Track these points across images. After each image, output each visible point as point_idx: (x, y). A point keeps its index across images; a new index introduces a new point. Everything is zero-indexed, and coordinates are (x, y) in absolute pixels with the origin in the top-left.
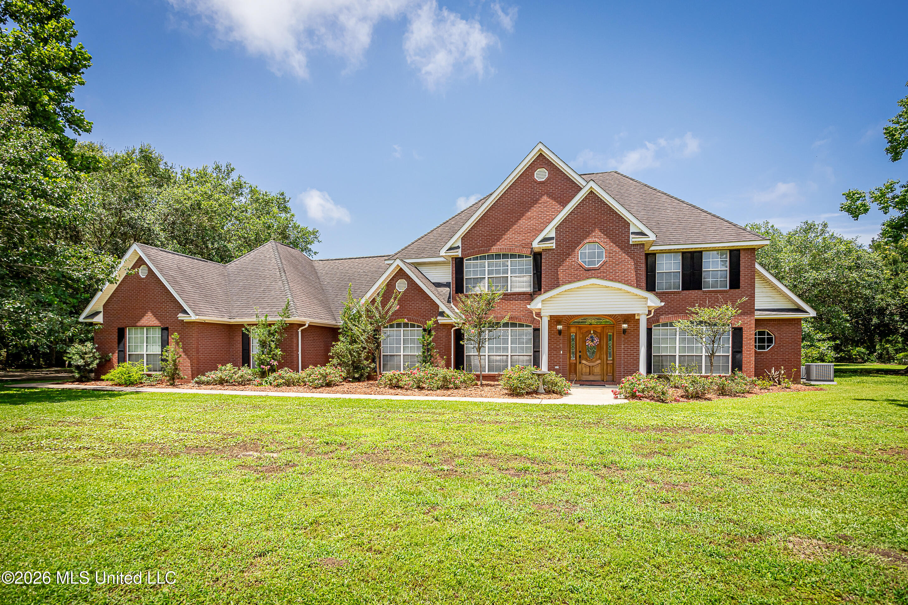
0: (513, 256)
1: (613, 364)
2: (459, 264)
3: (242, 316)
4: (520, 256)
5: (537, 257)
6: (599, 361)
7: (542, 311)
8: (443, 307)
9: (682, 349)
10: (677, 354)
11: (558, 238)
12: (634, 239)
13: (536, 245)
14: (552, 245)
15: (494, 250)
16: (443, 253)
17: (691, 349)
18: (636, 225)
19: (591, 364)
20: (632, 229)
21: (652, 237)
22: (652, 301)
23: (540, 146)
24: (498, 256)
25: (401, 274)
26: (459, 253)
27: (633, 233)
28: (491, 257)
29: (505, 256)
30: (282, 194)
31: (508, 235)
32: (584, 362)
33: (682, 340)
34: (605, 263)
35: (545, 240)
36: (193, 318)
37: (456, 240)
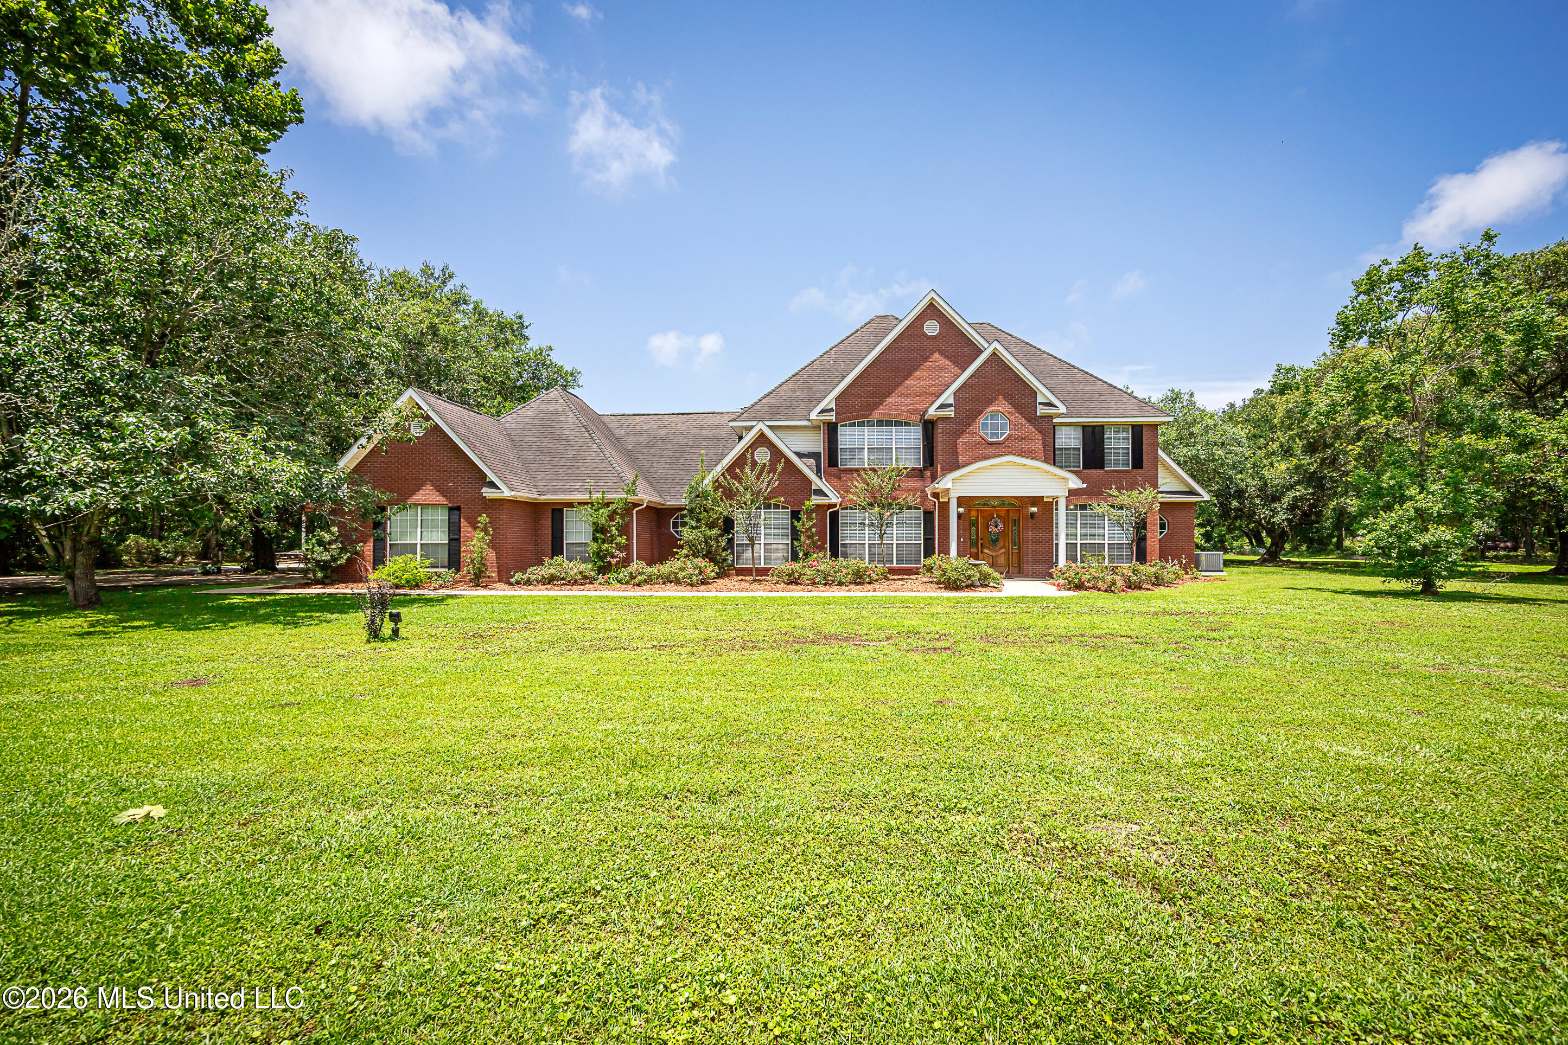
0: (898, 424)
1: (1019, 553)
2: (832, 430)
3: (555, 492)
4: (907, 424)
5: (929, 427)
6: (1003, 550)
7: (951, 491)
8: (818, 483)
9: (1084, 536)
10: (1079, 541)
11: (956, 405)
12: (1041, 411)
13: (932, 412)
14: (950, 413)
15: (876, 414)
16: (813, 415)
17: (1093, 536)
18: (1044, 394)
19: (994, 554)
20: (1040, 399)
21: (1063, 409)
22: (1073, 482)
23: (933, 295)
24: (880, 423)
25: (762, 440)
26: (832, 418)
27: (1040, 404)
28: (871, 424)
29: (889, 423)
30: (520, 317)
31: (893, 397)
32: (986, 551)
33: (1084, 526)
34: (1010, 436)
35: (942, 406)
36: (507, 493)
37: (829, 401)
